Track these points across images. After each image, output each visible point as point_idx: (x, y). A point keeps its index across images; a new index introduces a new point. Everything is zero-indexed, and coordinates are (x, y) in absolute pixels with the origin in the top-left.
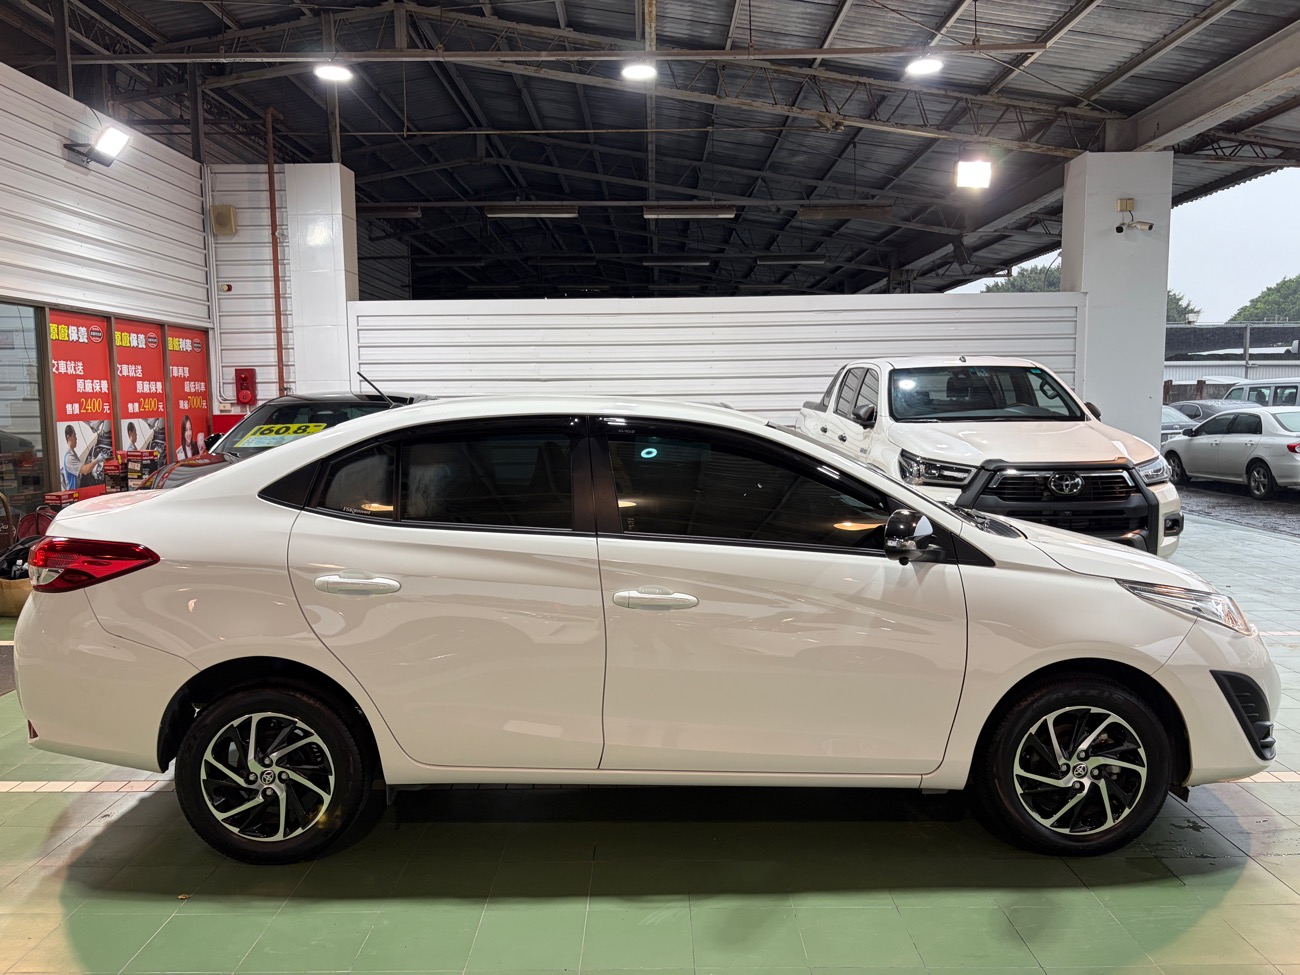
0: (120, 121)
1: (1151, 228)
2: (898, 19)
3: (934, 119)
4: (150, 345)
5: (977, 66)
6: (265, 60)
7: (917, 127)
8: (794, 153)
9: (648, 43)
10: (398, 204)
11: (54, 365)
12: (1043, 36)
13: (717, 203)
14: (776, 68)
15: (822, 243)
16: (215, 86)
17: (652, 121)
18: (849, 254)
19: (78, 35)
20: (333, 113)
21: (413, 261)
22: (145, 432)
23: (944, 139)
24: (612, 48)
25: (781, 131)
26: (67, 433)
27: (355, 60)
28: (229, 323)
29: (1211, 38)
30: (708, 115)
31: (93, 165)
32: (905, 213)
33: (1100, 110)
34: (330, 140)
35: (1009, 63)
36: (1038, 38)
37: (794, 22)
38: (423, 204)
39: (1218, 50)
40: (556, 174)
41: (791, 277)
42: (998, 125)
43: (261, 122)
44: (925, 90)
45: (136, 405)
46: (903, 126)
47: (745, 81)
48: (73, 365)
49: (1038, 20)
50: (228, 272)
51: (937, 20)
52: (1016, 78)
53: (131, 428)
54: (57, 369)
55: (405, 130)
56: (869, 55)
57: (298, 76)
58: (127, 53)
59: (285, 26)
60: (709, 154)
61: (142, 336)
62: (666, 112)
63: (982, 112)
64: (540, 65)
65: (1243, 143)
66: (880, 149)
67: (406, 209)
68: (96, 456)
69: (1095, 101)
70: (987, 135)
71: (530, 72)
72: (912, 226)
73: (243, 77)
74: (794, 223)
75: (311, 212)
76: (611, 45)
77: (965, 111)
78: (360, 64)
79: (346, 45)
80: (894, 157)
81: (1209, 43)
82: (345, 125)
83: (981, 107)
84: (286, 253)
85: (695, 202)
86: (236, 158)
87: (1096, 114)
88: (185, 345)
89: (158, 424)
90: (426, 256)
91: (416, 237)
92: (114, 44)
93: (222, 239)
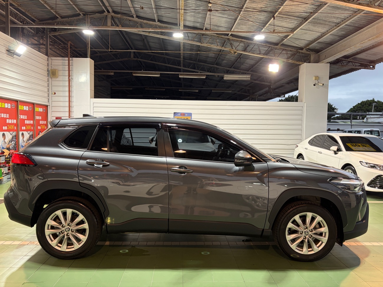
0: (24, 44)
1: (323, 85)
2: (253, 24)
3: (263, 52)
4: (30, 109)
5: (274, 38)
6: (68, 28)
7: (258, 54)
8: (223, 60)
9: (181, 27)
10: (107, 71)
12: (293, 30)
13: (200, 74)
14: (217, 36)
16: (53, 34)
17: (182, 50)
19: (12, 18)
20: (88, 44)
21: (111, 87)
22: (27, 135)
23: (266, 58)
24: (170, 29)
26: (3, 135)
27: (95, 28)
28: (54, 104)
29: (340, 32)
30: (199, 48)
31: (15, 56)
32: (255, 78)
33: (309, 51)
34: (87, 51)
35: (284, 37)
36: (292, 30)
37: (223, 23)
39: (342, 35)
40: (154, 64)
41: (222, 96)
42: (280, 55)
43: (67, 45)
44: (260, 44)
45: (25, 127)
46: (254, 53)
47: (209, 39)
48: (6, 115)
49: (291, 26)
50: (55, 89)
51: (263, 24)
52: (285, 41)
53: (23, 134)
54: (1, 116)
55: (109, 49)
56: (244, 33)
57: (78, 33)
58: (27, 24)
59: (75, 18)
60: (198, 59)
61: (27, 107)
62: (186, 47)
63: (276, 50)
64: (150, 32)
65: (349, 62)
67: (109, 72)
68: (11, 142)
69: (308, 49)
70: (277, 57)
71: (147, 34)
73: (62, 32)
75: (81, 72)
76: (170, 27)
77: (272, 50)
78: (97, 30)
79: (93, 24)
80: (251, 62)
81: (340, 33)
82: (92, 47)
83: (276, 49)
84: (73, 84)
85: (194, 73)
86: (59, 56)
88: (41, 110)
89: (31, 133)
90: (115, 86)
91: (112, 80)
92: (23, 21)
93: (53, 79)
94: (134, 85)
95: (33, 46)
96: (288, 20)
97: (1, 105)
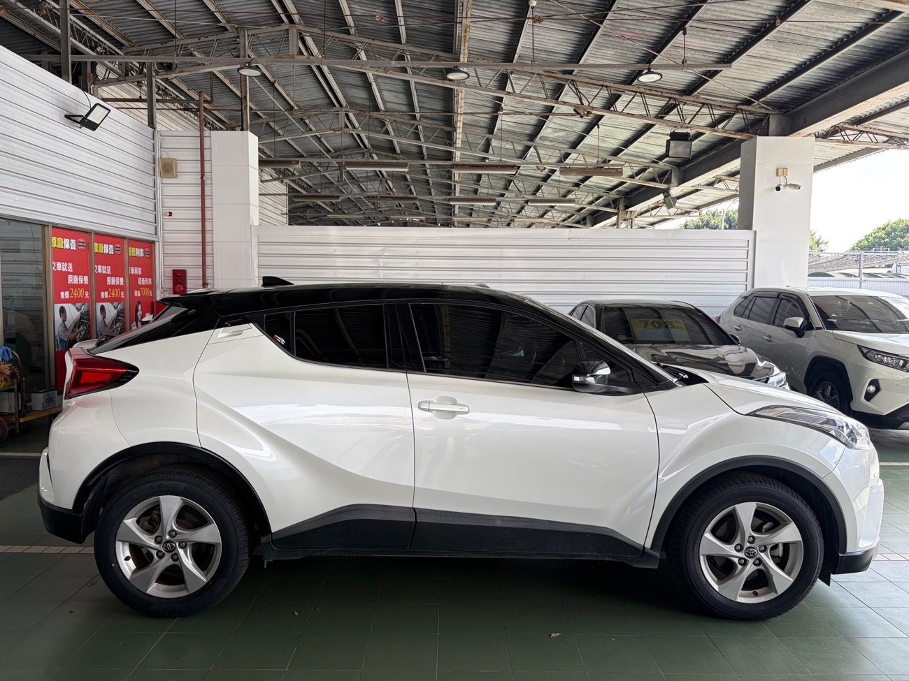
1: (799, 188)
2: (632, 45)
3: (653, 111)
4: (117, 252)
7: (641, 116)
8: (556, 130)
9: (462, 56)
10: (285, 159)
11: (53, 265)
12: (728, 58)
14: (546, 74)
15: (572, 191)
16: (164, 77)
17: (461, 107)
18: (590, 198)
19: (75, 41)
20: (245, 97)
21: (290, 197)
22: (111, 312)
23: (660, 124)
25: (548, 116)
26: (60, 311)
28: (169, 238)
29: (843, 63)
30: (499, 104)
31: (83, 129)
33: (767, 109)
34: (242, 115)
36: (725, 59)
38: (302, 160)
40: (392, 141)
42: (696, 117)
44: (648, 92)
45: (106, 293)
46: (632, 115)
47: (526, 82)
50: (170, 203)
51: (657, 46)
52: (710, 85)
53: (103, 309)
58: (106, 53)
59: (215, 38)
60: (498, 130)
61: (111, 246)
62: (470, 101)
63: (686, 107)
65: (862, 132)
66: (614, 129)
67: (290, 163)
68: (79, 328)
69: (763, 102)
71: (381, 73)
72: (637, 181)
73: (183, 72)
74: (553, 177)
76: (436, 56)
77: (675, 106)
80: (626, 135)
81: (841, 66)
83: (685, 104)
84: (210, 191)
85: (488, 163)
87: (763, 111)
88: (139, 252)
89: (120, 307)
90: (300, 194)
91: (293, 181)
92: (96, 47)
93: (166, 181)
94: (343, 190)
95: (119, 105)
96: (717, 36)
97: (56, 242)
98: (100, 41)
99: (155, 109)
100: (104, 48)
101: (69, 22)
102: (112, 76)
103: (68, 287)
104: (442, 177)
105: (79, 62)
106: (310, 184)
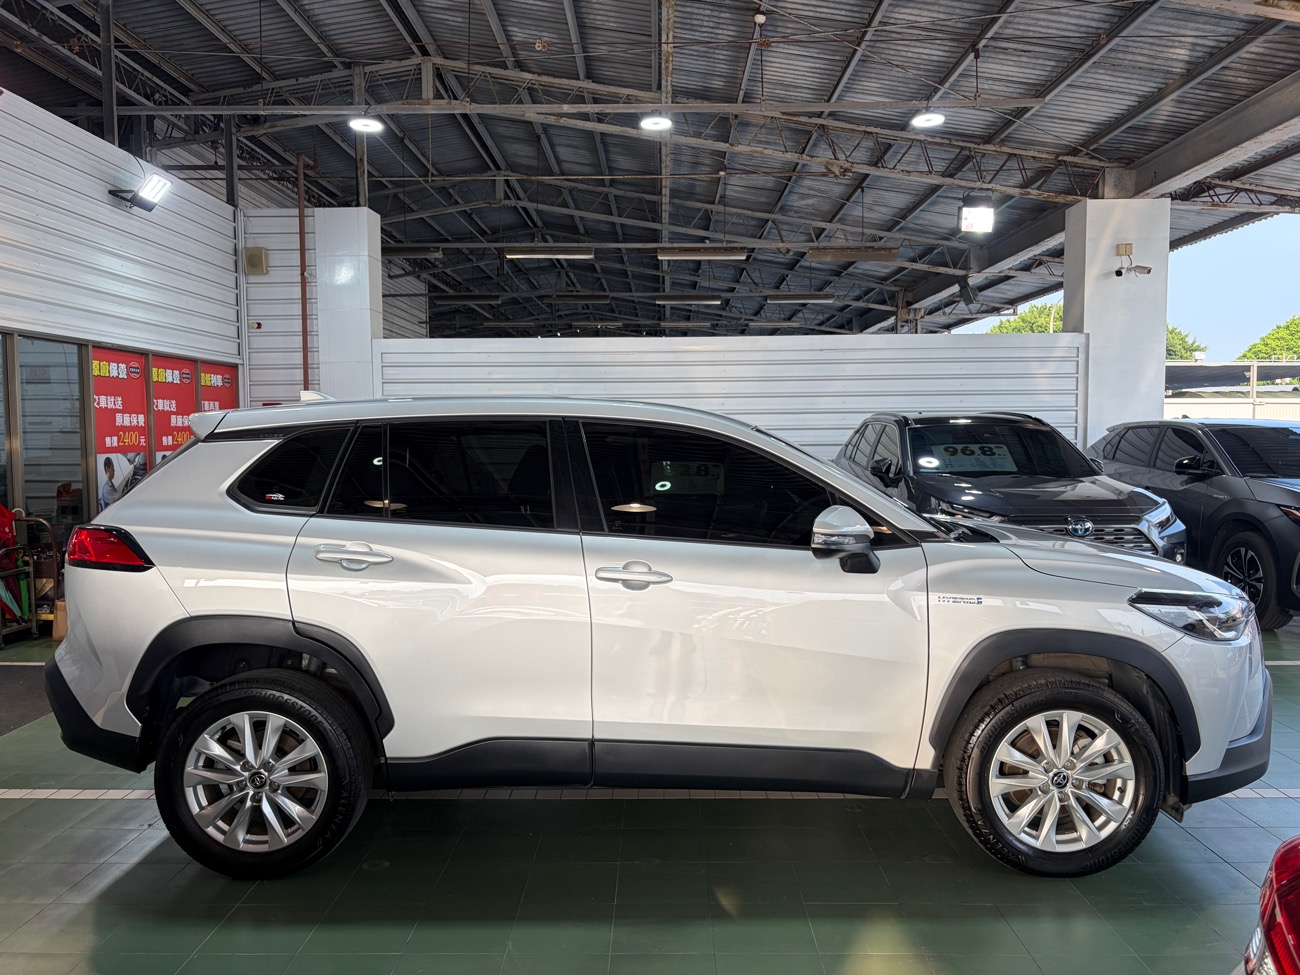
0: (158, 166)
1: (1149, 271)
2: (901, 73)
3: (939, 166)
4: (184, 380)
5: (975, 119)
7: (923, 174)
8: (804, 196)
9: (664, 95)
10: (419, 245)
11: (95, 400)
12: (1041, 90)
13: (729, 245)
14: (785, 117)
15: (831, 282)
16: (249, 134)
17: (666, 167)
18: (857, 293)
20: (362, 160)
21: (430, 298)
23: (948, 185)
24: (630, 102)
25: (791, 177)
26: (105, 464)
27: (384, 112)
28: (258, 359)
29: (1206, 93)
30: (721, 161)
31: (136, 209)
32: (912, 255)
33: (1100, 159)
34: (357, 184)
35: (1011, 116)
36: (1037, 91)
37: (803, 75)
38: (445, 245)
39: (1213, 103)
40: (572, 216)
41: (800, 315)
42: (1001, 172)
43: (293, 168)
44: (930, 139)
45: (170, 438)
46: (909, 173)
47: (757, 129)
48: (113, 400)
49: (1036, 75)
50: (257, 310)
51: (940, 75)
52: (1017, 128)
54: (98, 404)
55: (430, 175)
58: (166, 103)
59: (318, 77)
60: (723, 197)
61: (177, 372)
62: (680, 158)
63: (984, 160)
64: (560, 115)
65: (1238, 190)
66: (885, 193)
67: (427, 250)
69: (1094, 150)
70: (990, 183)
71: (551, 120)
72: (919, 266)
73: (276, 126)
74: (802, 263)
75: (339, 253)
76: (628, 95)
77: (968, 159)
79: (375, 97)
80: (900, 201)
81: (1204, 97)
82: (374, 173)
83: (984, 155)
84: (314, 292)
85: (708, 244)
86: (264, 201)
87: (1095, 162)
88: (216, 380)
90: (444, 294)
91: (434, 275)
92: (153, 94)
93: (253, 279)
94: (506, 287)
95: (185, 174)
96: (1024, 59)
97: (99, 368)
98: (158, 85)
99: (236, 180)
100: (164, 95)
101: (113, 60)
102: (176, 134)
103: (116, 431)
104: (644, 265)
105: (130, 116)
106: (458, 279)
